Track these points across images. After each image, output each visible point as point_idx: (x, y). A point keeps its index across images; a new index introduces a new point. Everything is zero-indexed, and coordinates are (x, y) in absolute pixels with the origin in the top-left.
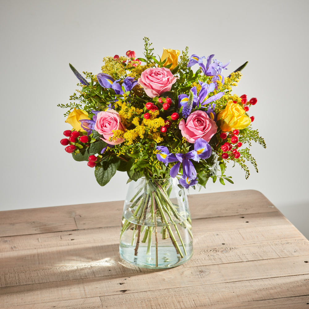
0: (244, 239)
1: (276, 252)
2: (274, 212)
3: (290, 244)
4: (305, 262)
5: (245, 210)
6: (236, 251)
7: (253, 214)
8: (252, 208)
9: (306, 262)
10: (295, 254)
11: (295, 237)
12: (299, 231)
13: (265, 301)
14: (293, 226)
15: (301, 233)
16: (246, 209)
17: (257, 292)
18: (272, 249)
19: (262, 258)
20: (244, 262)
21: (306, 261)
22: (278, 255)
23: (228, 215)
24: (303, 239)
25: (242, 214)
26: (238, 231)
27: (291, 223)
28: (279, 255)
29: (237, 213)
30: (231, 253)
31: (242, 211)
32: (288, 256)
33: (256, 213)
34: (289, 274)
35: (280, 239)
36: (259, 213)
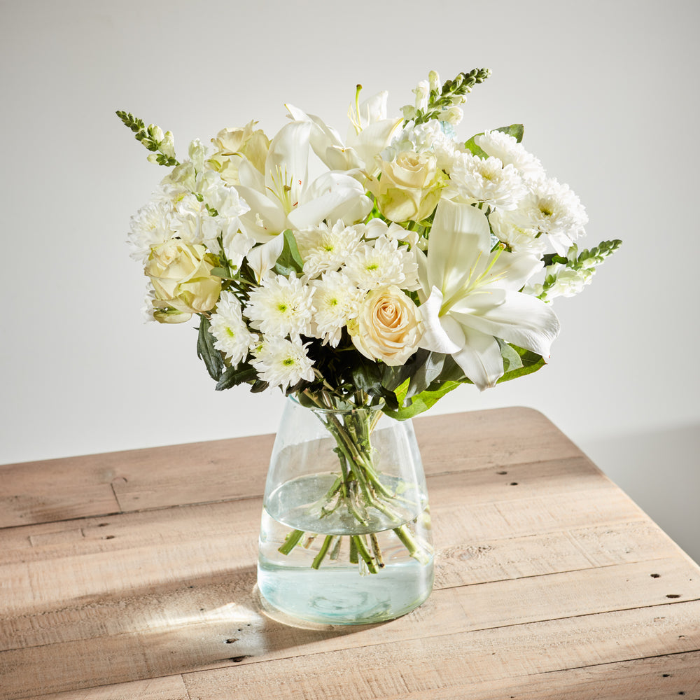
0: (509, 524)
1: (584, 555)
2: (575, 458)
3: (614, 533)
4: (652, 576)
5: (507, 455)
6: (492, 553)
7: (526, 464)
8: (523, 450)
9: (656, 576)
10: (629, 558)
11: (625, 518)
12: (633, 503)
13: (567, 673)
14: (619, 491)
15: (638, 508)
16: (511, 454)
17: (547, 651)
18: (575, 546)
19: (554, 569)
20: (513, 581)
21: (654, 573)
22: (591, 562)
23: (468, 468)
24: (644, 522)
25: (501, 464)
26: (495, 505)
27: (615, 484)
28: (593, 561)
29: (490, 462)
30: (482, 560)
31: (501, 459)
32: (612, 564)
33: (533, 463)
34: (619, 605)
35: (593, 523)
36: (539, 462)
